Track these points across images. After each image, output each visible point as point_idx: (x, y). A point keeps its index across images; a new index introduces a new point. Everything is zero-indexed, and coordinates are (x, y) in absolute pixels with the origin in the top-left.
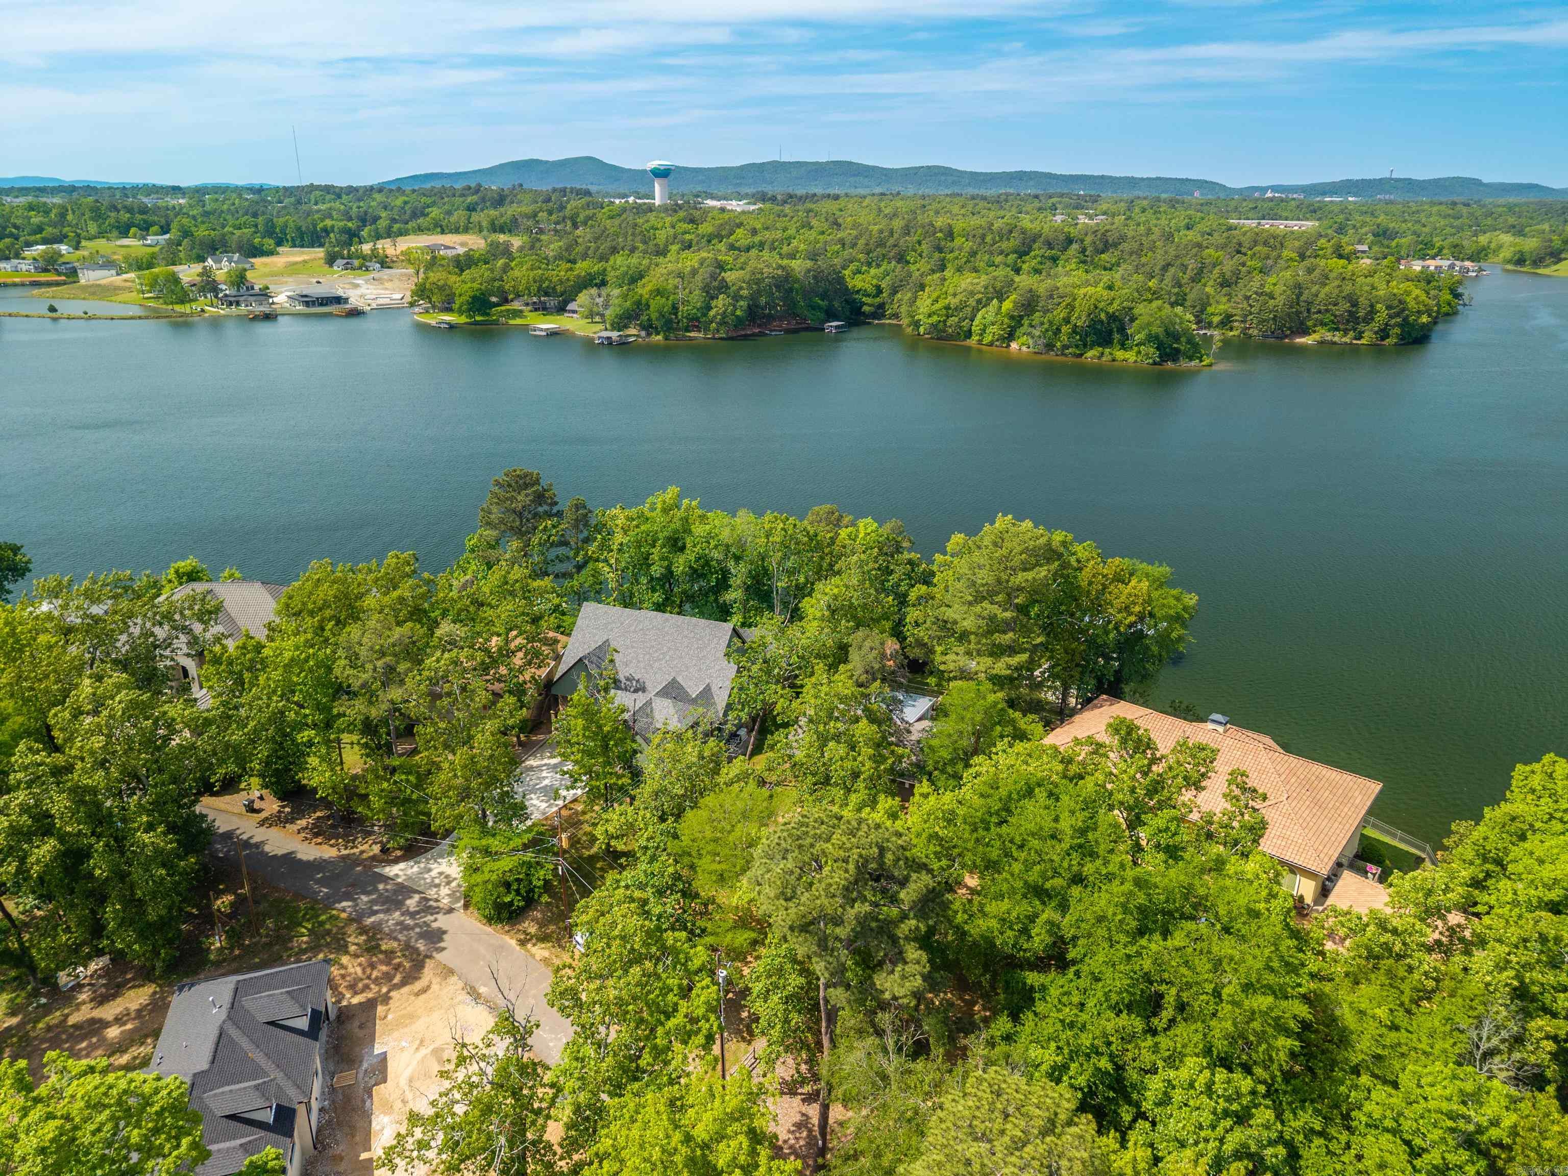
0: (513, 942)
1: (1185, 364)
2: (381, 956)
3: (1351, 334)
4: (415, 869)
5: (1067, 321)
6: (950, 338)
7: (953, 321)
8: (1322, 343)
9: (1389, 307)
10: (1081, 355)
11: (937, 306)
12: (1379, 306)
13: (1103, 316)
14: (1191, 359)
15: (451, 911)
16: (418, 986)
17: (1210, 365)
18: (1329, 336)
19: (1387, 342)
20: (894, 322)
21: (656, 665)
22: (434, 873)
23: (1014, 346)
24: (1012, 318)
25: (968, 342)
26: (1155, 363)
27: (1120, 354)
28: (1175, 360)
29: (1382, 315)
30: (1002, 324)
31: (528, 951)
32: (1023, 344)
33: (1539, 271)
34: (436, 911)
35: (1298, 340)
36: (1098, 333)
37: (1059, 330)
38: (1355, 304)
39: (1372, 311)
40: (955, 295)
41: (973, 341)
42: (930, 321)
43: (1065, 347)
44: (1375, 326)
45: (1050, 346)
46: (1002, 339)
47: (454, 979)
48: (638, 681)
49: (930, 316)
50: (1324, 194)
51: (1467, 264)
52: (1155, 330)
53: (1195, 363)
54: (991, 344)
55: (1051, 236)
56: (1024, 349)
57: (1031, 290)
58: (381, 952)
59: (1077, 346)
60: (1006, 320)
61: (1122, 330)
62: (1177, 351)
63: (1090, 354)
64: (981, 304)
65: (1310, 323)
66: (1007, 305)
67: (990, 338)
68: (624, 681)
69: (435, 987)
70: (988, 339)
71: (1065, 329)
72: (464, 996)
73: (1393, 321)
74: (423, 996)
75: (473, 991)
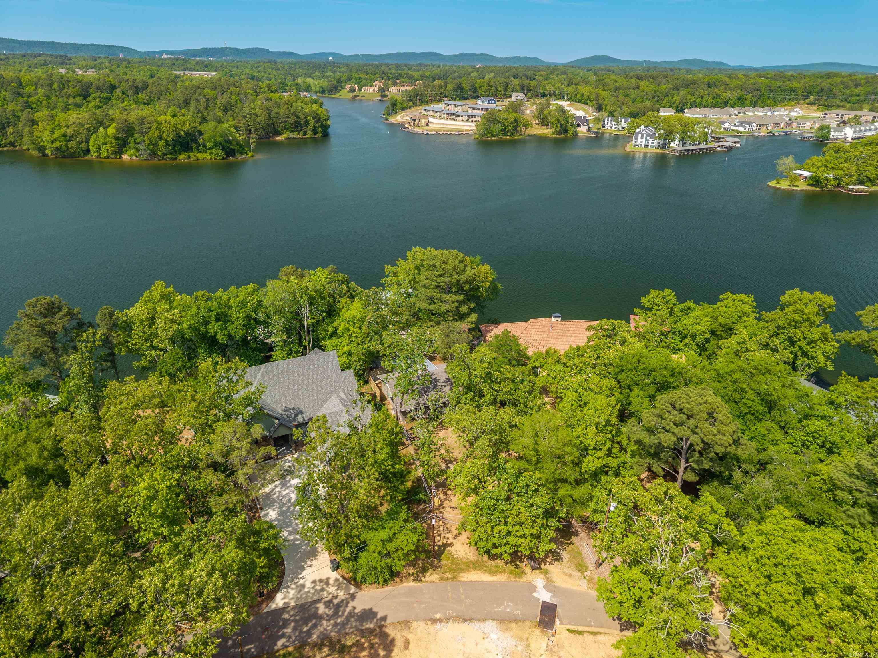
0: (412, 584)
1: (240, 157)
2: (354, 649)
3: (301, 133)
4: (292, 592)
5: (160, 138)
6: (73, 155)
7: (72, 144)
8: (289, 139)
9: (314, 118)
10: (176, 159)
11: (56, 135)
12: (309, 117)
13: (182, 133)
14: (241, 153)
15: (353, 597)
16: (399, 643)
17: (252, 156)
18: (291, 135)
19: (317, 136)
20: (11, 148)
21: (300, 394)
22: (308, 585)
23: (125, 157)
24: (117, 139)
25: (88, 157)
26: (223, 159)
27: (201, 156)
28: (233, 155)
29: (312, 122)
30: (111, 143)
31: (426, 582)
32: (132, 155)
33: (333, 96)
34: (344, 603)
35: (277, 138)
36: (181, 144)
37: (156, 145)
38: (298, 117)
39: (307, 121)
40: (68, 127)
41: (93, 155)
42: (54, 145)
43: (164, 154)
44: (310, 128)
45: (153, 154)
46: (115, 153)
47: (414, 624)
48: (293, 409)
49: (52, 142)
50: (195, 56)
51: (305, 93)
52: (218, 139)
53: (244, 156)
54: (108, 157)
55: (100, 84)
56: (134, 158)
57: (126, 121)
58: (351, 646)
59: (171, 153)
60: (113, 141)
61: (195, 141)
62: (233, 150)
63: (181, 157)
64: (90, 132)
65: (279, 129)
66: (111, 131)
67: (106, 153)
68: (283, 413)
69: (410, 637)
70: (104, 153)
71: (161, 143)
72: (433, 628)
73: (317, 125)
74: (411, 646)
75: (434, 621)
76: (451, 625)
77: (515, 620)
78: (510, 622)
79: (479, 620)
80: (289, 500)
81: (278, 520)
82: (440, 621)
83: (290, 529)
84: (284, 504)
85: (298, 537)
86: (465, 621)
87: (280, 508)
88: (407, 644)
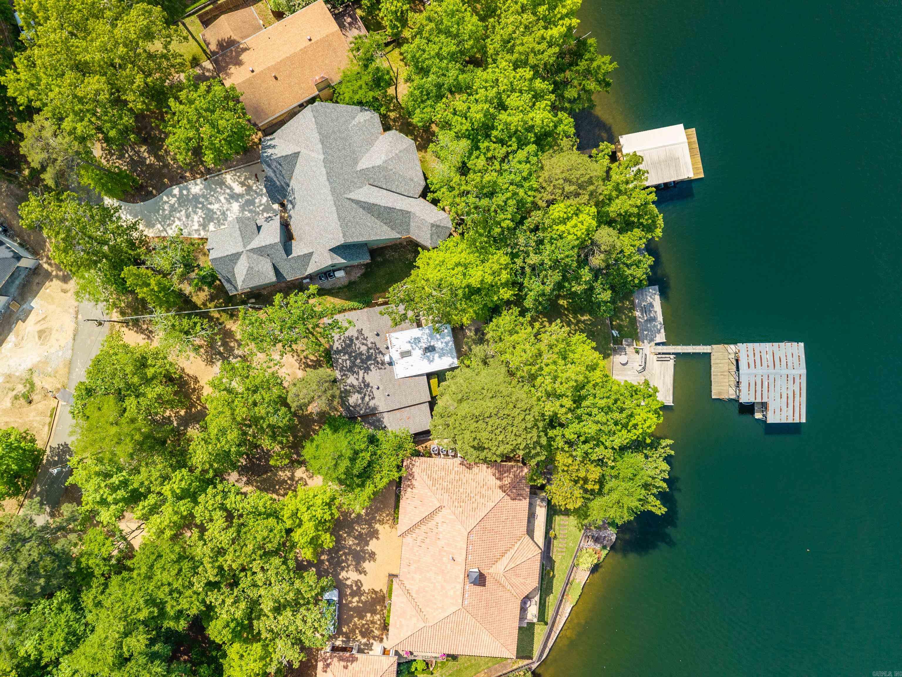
72: (72, 312)
74: (63, 294)
75: (77, 313)
76: (72, 326)
77: (69, 373)
78: (69, 369)
79: (73, 346)
80: (210, 204)
81: (188, 195)
82: (76, 318)
83: (176, 205)
84: (207, 199)
85: (167, 212)
86: (75, 336)
87: (203, 196)
88: (65, 291)
